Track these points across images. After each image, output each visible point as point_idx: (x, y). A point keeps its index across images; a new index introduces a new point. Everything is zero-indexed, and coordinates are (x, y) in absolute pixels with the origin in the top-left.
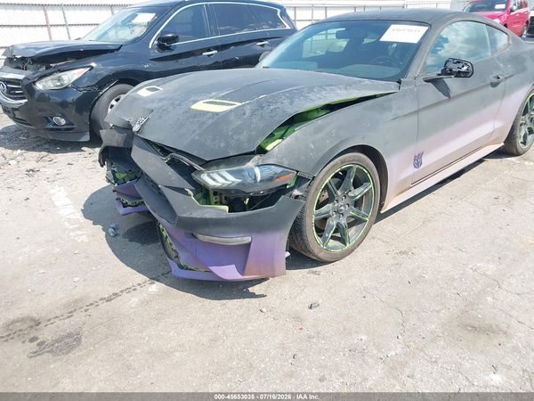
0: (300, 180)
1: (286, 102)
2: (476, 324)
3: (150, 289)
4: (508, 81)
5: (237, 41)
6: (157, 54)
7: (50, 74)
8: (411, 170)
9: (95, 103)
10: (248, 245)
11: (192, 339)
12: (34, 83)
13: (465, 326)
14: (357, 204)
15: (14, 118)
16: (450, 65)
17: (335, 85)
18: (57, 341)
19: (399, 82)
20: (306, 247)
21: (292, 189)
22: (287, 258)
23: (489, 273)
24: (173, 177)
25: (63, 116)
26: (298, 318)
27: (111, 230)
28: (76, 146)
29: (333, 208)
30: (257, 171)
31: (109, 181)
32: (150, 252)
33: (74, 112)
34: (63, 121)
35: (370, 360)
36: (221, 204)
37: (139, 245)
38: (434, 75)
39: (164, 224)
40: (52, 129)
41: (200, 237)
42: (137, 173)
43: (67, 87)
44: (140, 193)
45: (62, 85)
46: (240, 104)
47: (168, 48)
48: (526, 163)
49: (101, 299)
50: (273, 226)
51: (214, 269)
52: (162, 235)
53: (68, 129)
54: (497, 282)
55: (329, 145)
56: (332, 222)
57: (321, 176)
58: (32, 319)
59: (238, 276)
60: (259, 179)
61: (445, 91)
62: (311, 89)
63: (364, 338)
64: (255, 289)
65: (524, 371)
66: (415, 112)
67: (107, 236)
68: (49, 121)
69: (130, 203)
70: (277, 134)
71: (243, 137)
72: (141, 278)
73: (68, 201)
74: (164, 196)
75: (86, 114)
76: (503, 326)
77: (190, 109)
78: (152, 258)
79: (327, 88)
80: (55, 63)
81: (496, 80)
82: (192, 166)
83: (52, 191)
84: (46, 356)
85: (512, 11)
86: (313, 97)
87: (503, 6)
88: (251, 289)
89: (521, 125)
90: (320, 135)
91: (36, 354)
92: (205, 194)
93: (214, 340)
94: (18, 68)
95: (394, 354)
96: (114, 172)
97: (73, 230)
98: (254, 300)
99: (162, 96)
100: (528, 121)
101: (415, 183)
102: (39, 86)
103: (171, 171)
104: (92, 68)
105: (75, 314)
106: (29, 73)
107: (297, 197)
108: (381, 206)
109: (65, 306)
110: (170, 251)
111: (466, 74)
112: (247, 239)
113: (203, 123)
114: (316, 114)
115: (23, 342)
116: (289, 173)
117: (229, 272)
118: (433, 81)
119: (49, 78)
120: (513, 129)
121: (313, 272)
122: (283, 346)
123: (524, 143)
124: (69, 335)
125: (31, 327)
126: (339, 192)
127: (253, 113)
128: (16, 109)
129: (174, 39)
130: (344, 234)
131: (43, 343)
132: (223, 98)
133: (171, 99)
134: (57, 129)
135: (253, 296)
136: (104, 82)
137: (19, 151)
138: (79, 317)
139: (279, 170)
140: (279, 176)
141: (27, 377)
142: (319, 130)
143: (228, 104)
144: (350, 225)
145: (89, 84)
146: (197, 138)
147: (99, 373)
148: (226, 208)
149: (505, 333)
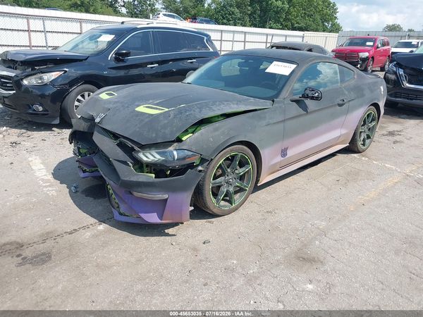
0: (203, 161)
1: (197, 110)
2: (306, 257)
3: (99, 228)
4: (350, 103)
5: (173, 58)
6: (114, 64)
7: (34, 74)
8: (279, 159)
9: (65, 97)
10: (166, 200)
11: (125, 259)
12: (22, 79)
13: (298, 258)
14: (242, 178)
15: (4, 104)
16: (308, 92)
17: (231, 101)
18: (35, 257)
19: (273, 101)
20: (205, 205)
21: (198, 166)
22: (191, 211)
23: (321, 227)
24: (120, 154)
25: (41, 105)
26: (195, 249)
27: (73, 188)
28: (48, 127)
29: (225, 180)
30: (175, 153)
31: (75, 154)
32: (100, 204)
33: (49, 102)
34: (41, 109)
35: (237, 275)
36: (151, 173)
37: (92, 199)
38: (297, 97)
39: (111, 184)
40: (32, 114)
41: (135, 194)
42: (95, 149)
43: (46, 84)
44: (96, 163)
45: (42, 82)
46: (167, 110)
47: (123, 61)
48: (363, 158)
49: (65, 233)
50: (183, 188)
51: (143, 215)
52: (108, 192)
53: (44, 115)
54: (324, 233)
55: (222, 139)
56: (224, 189)
57: (216, 159)
58: (18, 243)
59: (157, 220)
60: (176, 158)
61: (305, 108)
62: (214, 103)
63: (235, 262)
64: (170, 231)
65: (327, 283)
66: (282, 121)
67: (70, 192)
68: (30, 108)
69: (88, 170)
70: (190, 130)
71: (168, 131)
72: (93, 220)
73: (42, 166)
74: (113, 166)
75: (58, 104)
76: (322, 259)
77: (134, 110)
78: (100, 208)
79: (225, 103)
80: (38, 66)
81: (341, 102)
82: (133, 148)
83: (30, 159)
84: (28, 266)
85: (378, 48)
86: (214, 109)
87: (371, 44)
88: (166, 231)
89: (361, 132)
90: (217, 133)
91: (20, 265)
92: (140, 166)
93: (140, 260)
94: (10, 67)
95: (252, 272)
96: (79, 148)
97: (46, 187)
98: (167, 238)
99: (116, 100)
100: (367, 130)
101: (282, 167)
102: (25, 82)
103: (119, 150)
104: (66, 71)
105: (47, 241)
106: (18, 72)
107: (200, 171)
108: (257, 181)
109: (40, 236)
110: (114, 203)
111: (317, 99)
112: (166, 196)
113: (143, 120)
114: (217, 119)
115: (12, 257)
116: (195, 155)
117: (153, 218)
118: (297, 101)
119: (33, 77)
120: (355, 134)
121: (209, 222)
122: (183, 265)
123: (364, 145)
124: (43, 254)
125: (17, 248)
126: (229, 170)
127: (175, 116)
128: (6, 97)
129: (128, 54)
130: (231, 198)
131: (25, 258)
132: (157, 104)
133: (122, 103)
134: (36, 114)
135: (168, 235)
136: (74, 82)
137: (5, 128)
138: (49, 243)
139: (190, 153)
140: (189, 157)
141: (15, 278)
142: (216, 130)
143: (159, 109)
144: (236, 192)
145: (63, 83)
146: (138, 130)
147: (63, 277)
148: (154, 175)
149: (322, 262)
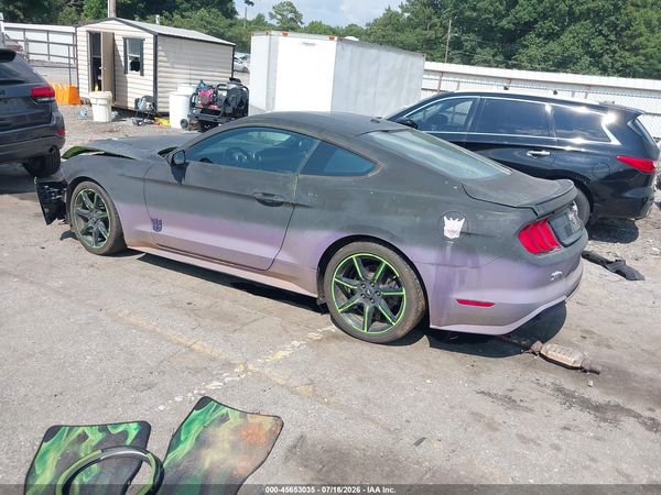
61: (180, 176)
66: (141, 179)
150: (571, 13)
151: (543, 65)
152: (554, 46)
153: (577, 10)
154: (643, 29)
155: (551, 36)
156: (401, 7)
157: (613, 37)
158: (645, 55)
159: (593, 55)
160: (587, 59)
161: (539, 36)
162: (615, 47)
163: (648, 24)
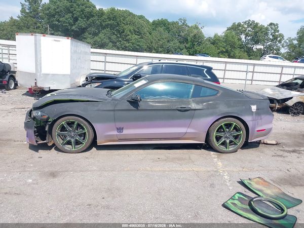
4: (197, 111)
8: (115, 133)
21: (50, 122)
29: (68, 134)
30: (40, 113)
56: (68, 139)
61: (137, 106)
81: (182, 109)
104: (102, 83)
126: (71, 129)
139: (44, 114)
150: (101, 25)
151: (94, 46)
152: (96, 38)
153: (104, 24)
154: (129, 33)
155: (95, 34)
156: (19, 17)
157: (119, 36)
158: (132, 43)
159: (113, 42)
160: (111, 44)
161: (90, 34)
162: (120, 39)
163: (130, 31)
